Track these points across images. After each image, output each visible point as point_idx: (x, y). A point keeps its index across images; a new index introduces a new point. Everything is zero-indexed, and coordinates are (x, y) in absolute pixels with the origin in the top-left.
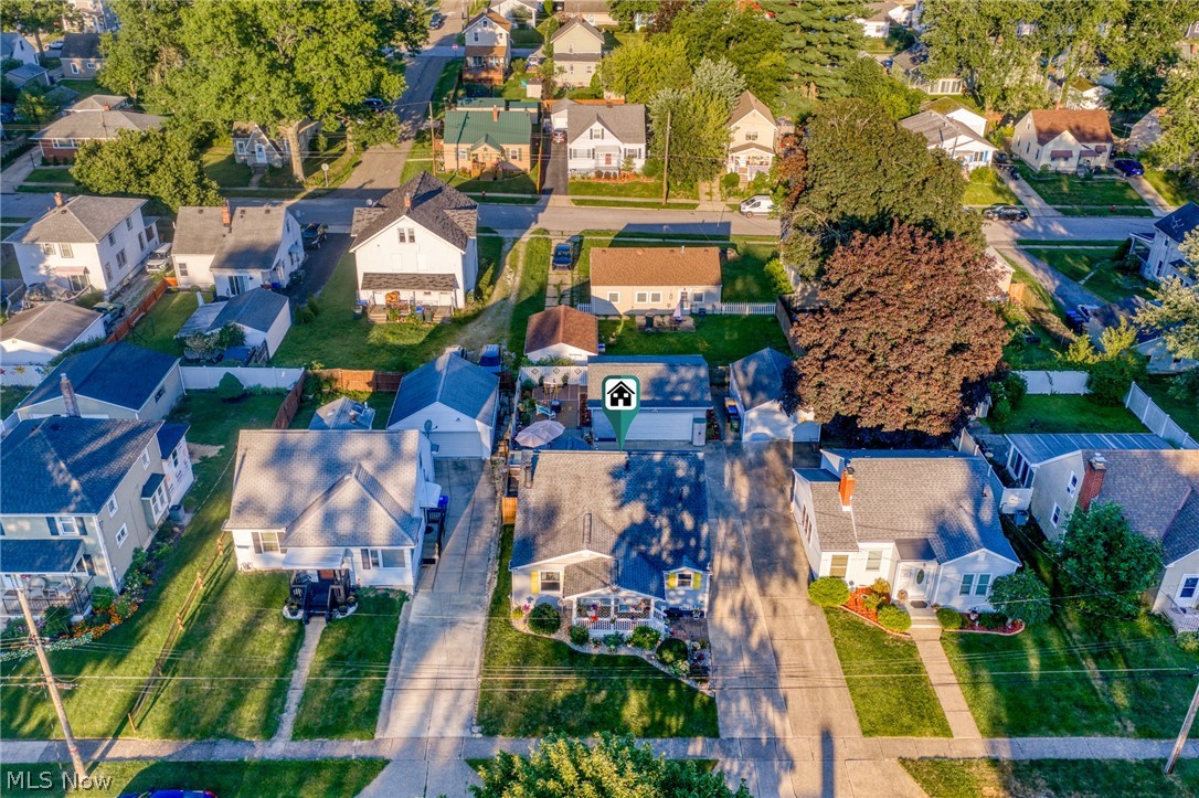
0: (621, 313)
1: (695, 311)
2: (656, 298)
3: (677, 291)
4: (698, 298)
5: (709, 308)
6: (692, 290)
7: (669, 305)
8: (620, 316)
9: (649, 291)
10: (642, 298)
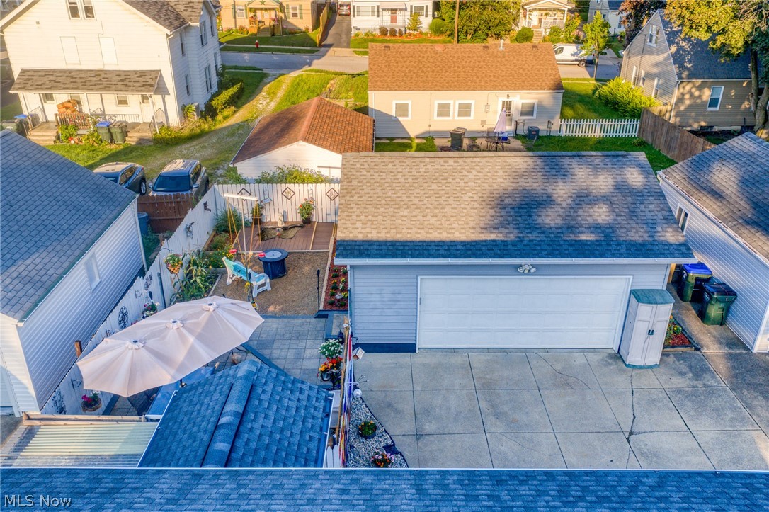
0: (412, 135)
1: (523, 130)
2: (465, 110)
3: (496, 100)
4: (528, 111)
5: (542, 127)
6: (520, 99)
7: (483, 123)
8: (410, 138)
9: (454, 99)
10: (444, 110)
